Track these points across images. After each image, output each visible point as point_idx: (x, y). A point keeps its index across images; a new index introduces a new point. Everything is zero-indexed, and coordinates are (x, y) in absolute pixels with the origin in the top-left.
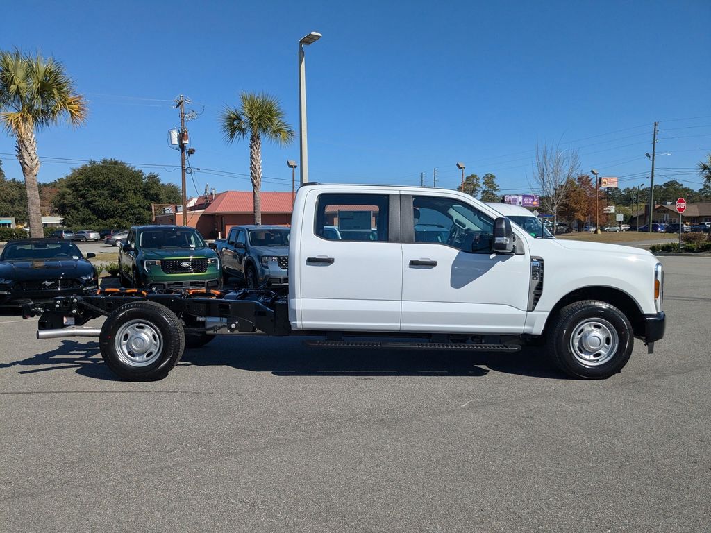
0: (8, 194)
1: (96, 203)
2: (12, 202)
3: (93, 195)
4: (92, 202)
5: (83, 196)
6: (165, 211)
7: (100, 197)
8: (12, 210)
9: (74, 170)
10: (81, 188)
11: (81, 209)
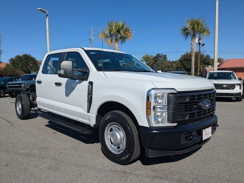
0: (167, 65)
1: (187, 66)
2: (168, 67)
3: (186, 64)
4: (185, 66)
5: (183, 64)
6: (205, 68)
7: (188, 64)
8: (168, 70)
9: (182, 56)
10: (182, 62)
11: (182, 69)
